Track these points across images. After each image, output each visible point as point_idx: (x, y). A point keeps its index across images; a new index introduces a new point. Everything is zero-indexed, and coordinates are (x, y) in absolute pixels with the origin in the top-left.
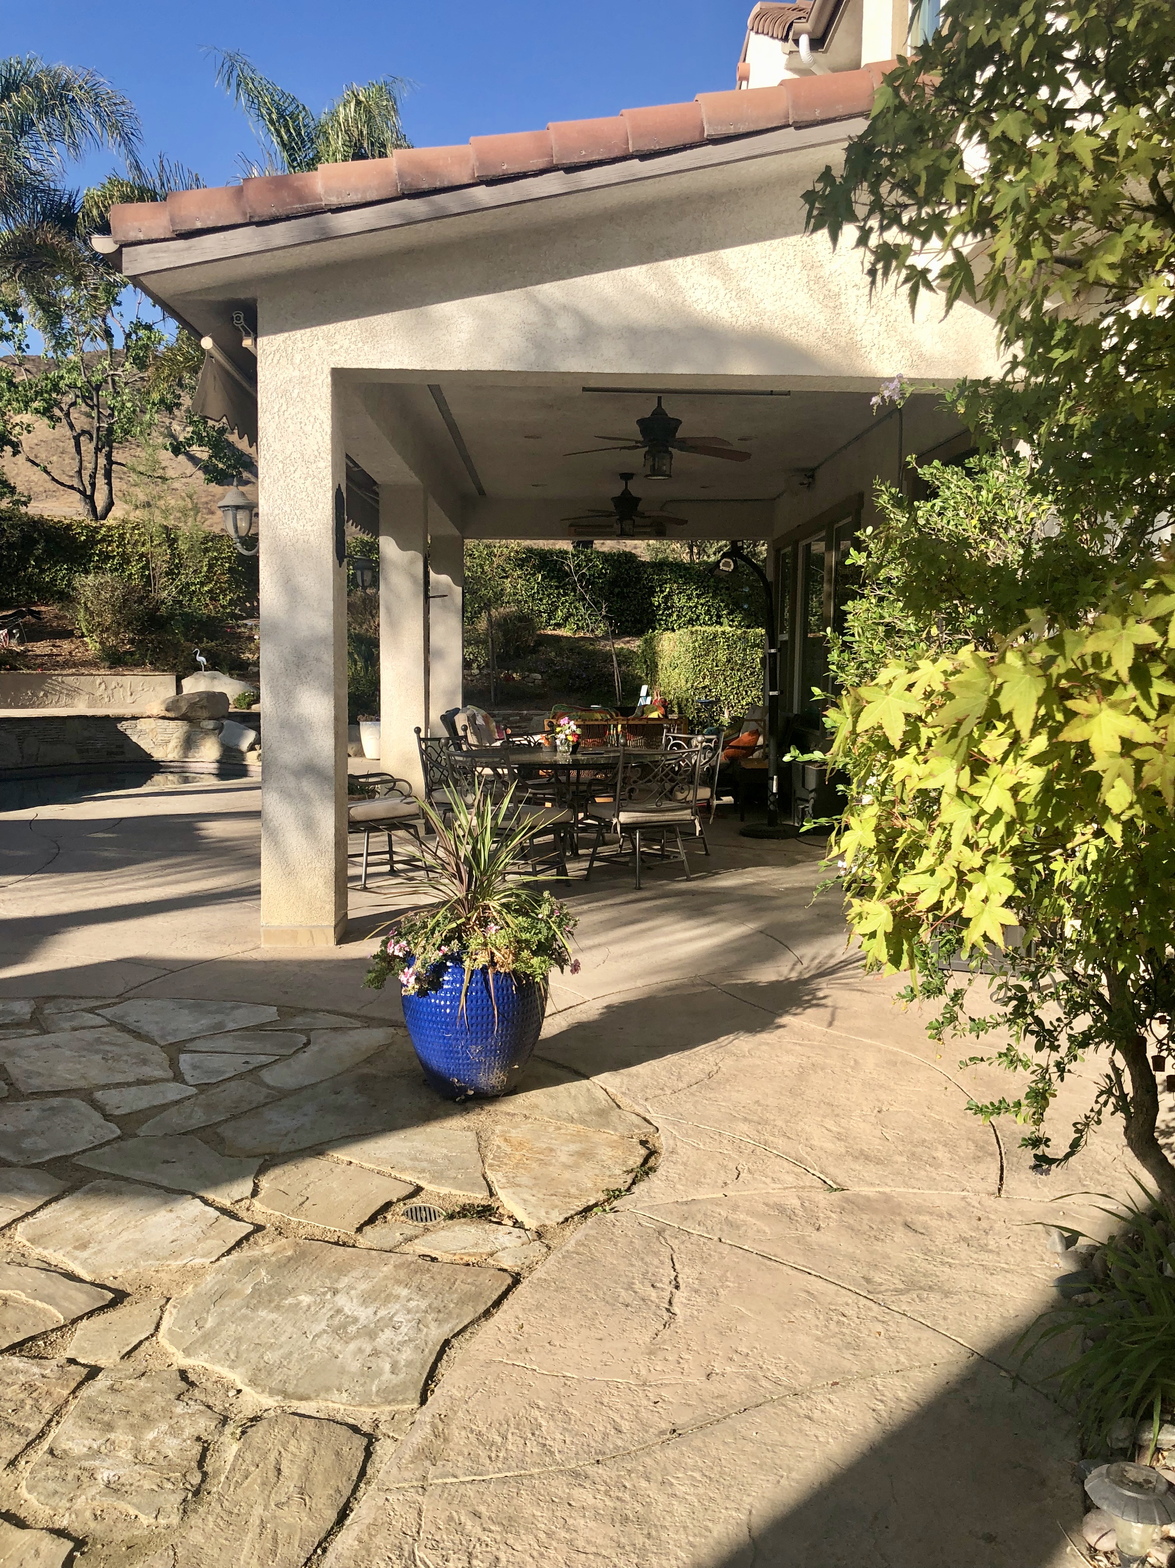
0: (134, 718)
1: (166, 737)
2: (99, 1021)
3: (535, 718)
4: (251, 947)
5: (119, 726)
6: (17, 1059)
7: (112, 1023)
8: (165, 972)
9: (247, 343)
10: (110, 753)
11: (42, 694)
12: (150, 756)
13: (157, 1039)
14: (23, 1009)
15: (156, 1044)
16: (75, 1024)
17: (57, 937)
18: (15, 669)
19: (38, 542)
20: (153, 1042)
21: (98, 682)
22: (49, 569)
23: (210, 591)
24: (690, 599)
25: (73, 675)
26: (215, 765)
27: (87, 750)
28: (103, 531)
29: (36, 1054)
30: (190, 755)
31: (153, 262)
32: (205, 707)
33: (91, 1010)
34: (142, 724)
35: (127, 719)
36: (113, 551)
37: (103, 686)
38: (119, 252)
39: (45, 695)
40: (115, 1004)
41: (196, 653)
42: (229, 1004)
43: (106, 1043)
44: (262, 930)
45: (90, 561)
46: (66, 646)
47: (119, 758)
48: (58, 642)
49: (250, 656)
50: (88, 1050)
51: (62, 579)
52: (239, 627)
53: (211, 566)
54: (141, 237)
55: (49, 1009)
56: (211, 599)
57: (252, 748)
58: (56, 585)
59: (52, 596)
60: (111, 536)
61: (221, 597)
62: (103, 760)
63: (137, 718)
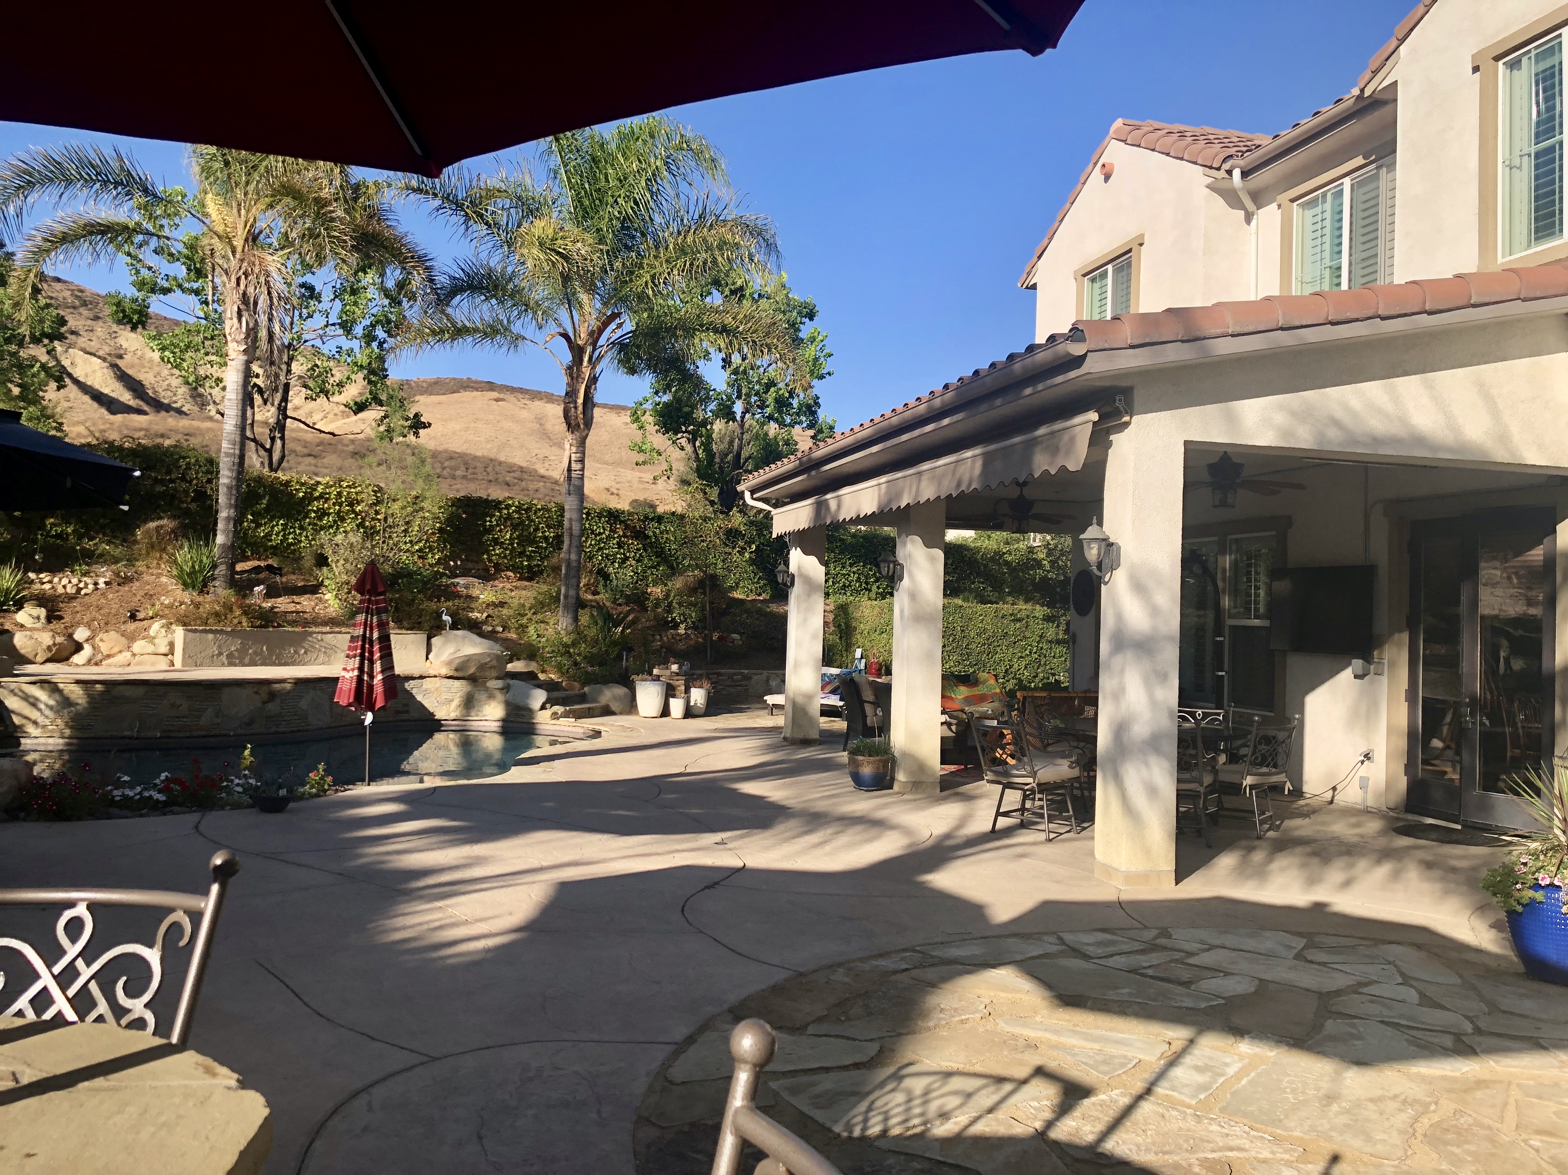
0: (422, 677)
1: (449, 696)
3: (755, 677)
5: (406, 685)
10: (398, 712)
11: (303, 651)
12: (432, 715)
18: (279, 626)
22: (265, 524)
23: (420, 550)
24: (843, 567)
25: (331, 633)
26: (499, 724)
28: (320, 489)
30: (473, 714)
34: (427, 683)
35: (413, 678)
36: (329, 508)
38: (1085, 355)
39: (305, 653)
45: (307, 516)
46: (306, 603)
47: (404, 716)
48: (296, 599)
49: (479, 615)
51: (277, 534)
52: (456, 585)
53: (421, 526)
54: (1107, 346)
56: (420, 557)
57: (543, 708)
58: (271, 540)
59: (266, 550)
60: (329, 493)
61: (430, 556)
62: (391, 719)
63: (424, 678)
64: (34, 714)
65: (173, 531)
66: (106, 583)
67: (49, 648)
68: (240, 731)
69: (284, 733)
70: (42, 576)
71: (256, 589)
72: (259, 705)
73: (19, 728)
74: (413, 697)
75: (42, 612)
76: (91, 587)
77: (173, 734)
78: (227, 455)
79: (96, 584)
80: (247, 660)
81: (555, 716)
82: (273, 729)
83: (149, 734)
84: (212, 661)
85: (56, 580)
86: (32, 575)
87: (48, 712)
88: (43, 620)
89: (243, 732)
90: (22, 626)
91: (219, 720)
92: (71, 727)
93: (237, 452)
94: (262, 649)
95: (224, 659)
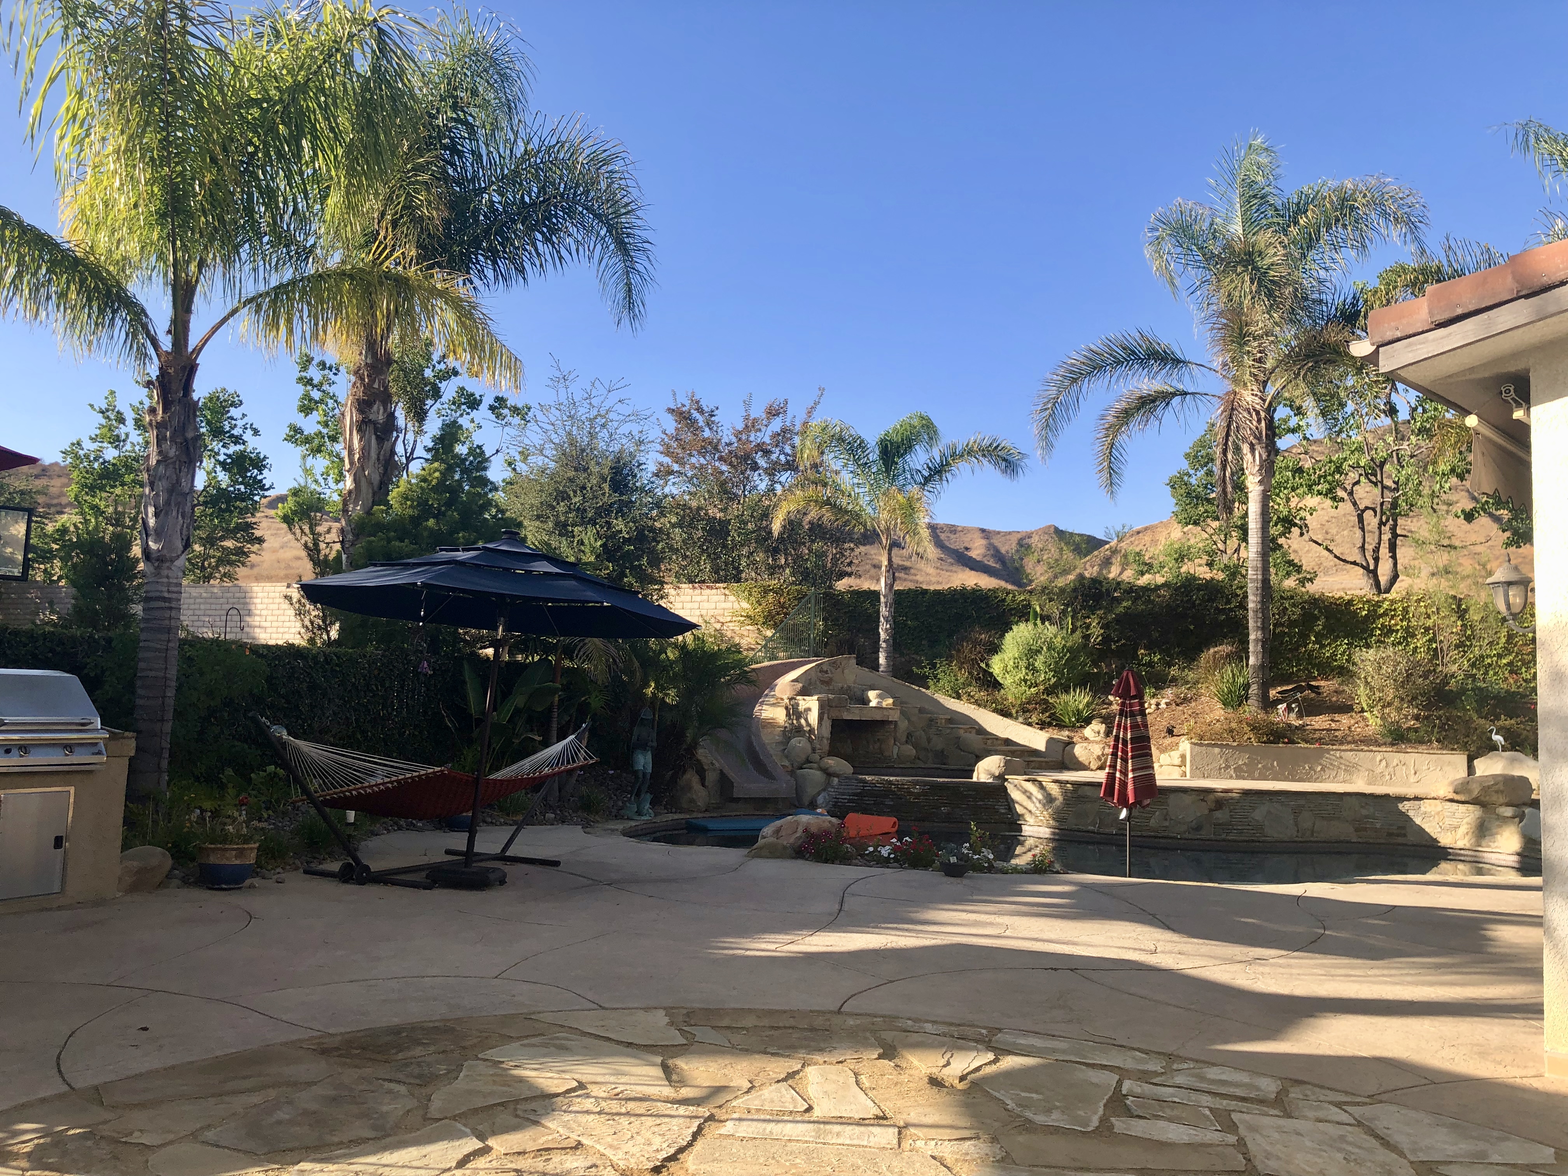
0: (1417, 799)
1: (1455, 822)
2: (1344, 1117)
4: (1533, 1074)
5: (1400, 806)
6: (1258, 1137)
7: (1359, 1124)
8: (1427, 1082)
9: (1518, 414)
10: (1390, 835)
11: (1319, 768)
12: (1436, 841)
13: (1406, 1152)
14: (1269, 1086)
15: (1405, 1157)
16: (1321, 1114)
17: (1312, 1020)
18: (1293, 742)
19: (1318, 619)
20: (1402, 1154)
21: (1378, 758)
22: (1329, 644)
23: (1509, 664)
25: (1351, 750)
26: (1516, 858)
27: (1365, 829)
28: (1386, 605)
29: (1276, 1136)
30: (1484, 843)
31: (1410, 355)
32: (1502, 792)
33: (1339, 1105)
34: (1426, 806)
35: (1409, 799)
36: (1396, 625)
37: (1384, 763)
38: (1376, 352)
39: (1323, 770)
40: (1365, 1104)
41: (1491, 731)
42: (1495, 1134)
43: (1350, 1143)
44: (1545, 1055)
45: (1372, 635)
46: (1345, 720)
47: (1400, 840)
48: (1337, 717)
50: (1331, 1146)
51: (1343, 654)
53: (1510, 637)
54: (1399, 334)
55: (1295, 1093)
56: (1511, 672)
58: (1336, 660)
59: (1332, 671)
60: (1395, 610)
61: (1524, 670)
62: (1382, 841)
63: (1421, 799)
64: (1031, 806)
65: (1228, 655)
66: (1167, 704)
67: (1099, 758)
68: (1187, 835)
69: (1235, 841)
71: (1280, 707)
72: (1206, 812)
73: (1020, 816)
74: (1409, 819)
75: (1102, 728)
76: (1153, 707)
78: (1253, 581)
79: (1158, 704)
80: (1256, 774)
82: (1224, 836)
83: (1107, 831)
84: (1220, 773)
86: (1112, 697)
87: (1038, 805)
88: (1102, 735)
89: (1190, 836)
90: (1086, 739)
91: (1167, 824)
92: (1054, 819)
93: (1260, 577)
94: (1272, 765)
95: (1232, 772)
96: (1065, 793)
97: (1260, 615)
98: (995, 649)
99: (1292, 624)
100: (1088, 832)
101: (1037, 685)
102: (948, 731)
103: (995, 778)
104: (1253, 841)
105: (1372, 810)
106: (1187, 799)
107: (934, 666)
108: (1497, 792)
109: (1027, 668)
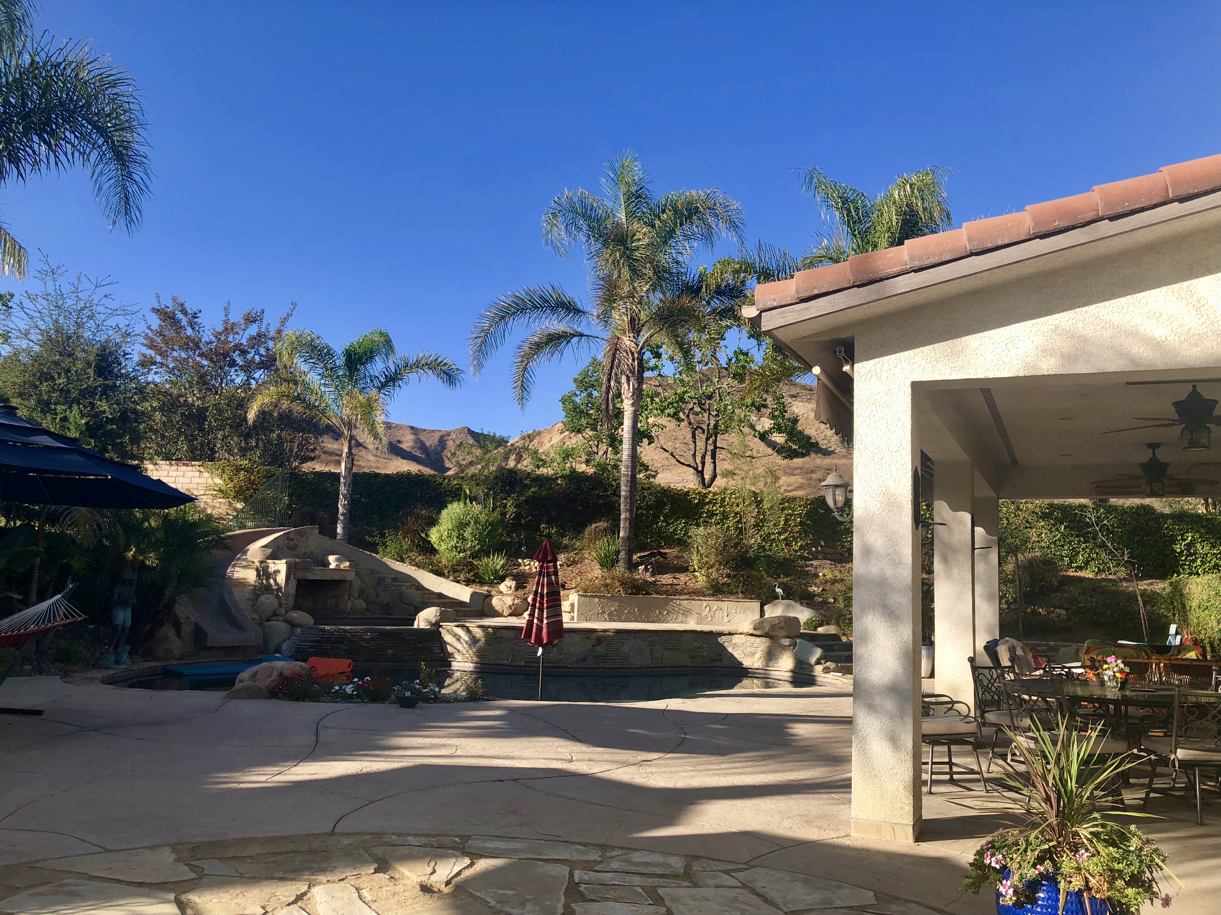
0: (730, 634)
1: (753, 650)
2: (735, 883)
3: (1062, 649)
4: (843, 834)
5: (719, 639)
6: (679, 906)
7: (744, 886)
8: (779, 847)
9: (846, 368)
10: (712, 660)
11: (665, 613)
12: (741, 664)
13: (780, 905)
14: (677, 863)
15: (781, 909)
16: (717, 881)
17: (693, 807)
18: (649, 594)
19: (666, 504)
20: (777, 907)
21: (704, 605)
23: (785, 539)
25: (687, 599)
26: (790, 674)
27: (696, 657)
28: (710, 496)
29: (692, 903)
30: (771, 664)
31: (783, 320)
32: (783, 628)
33: (727, 872)
34: (736, 639)
35: (725, 635)
36: (716, 510)
37: (708, 609)
38: (759, 316)
39: (668, 614)
40: (744, 870)
42: (834, 883)
43: (743, 903)
44: (852, 820)
45: (701, 517)
46: (683, 578)
47: (718, 664)
48: (677, 575)
49: (816, 589)
50: (730, 907)
51: (681, 530)
52: (807, 566)
53: (786, 521)
54: (775, 304)
55: (696, 867)
56: (786, 545)
57: (818, 662)
58: (676, 535)
59: (674, 542)
60: (716, 499)
61: (794, 543)
62: (708, 665)
63: (733, 634)
64: (459, 646)
65: (605, 529)
66: (561, 565)
67: (510, 607)
68: (575, 665)
69: (609, 668)
70: (525, 561)
71: (640, 568)
72: (590, 646)
73: (451, 655)
74: (725, 649)
75: (513, 584)
77: (531, 664)
78: (625, 475)
80: (623, 618)
81: (827, 670)
82: (602, 665)
83: (517, 663)
84: (598, 617)
85: (532, 563)
86: (520, 561)
87: (465, 645)
88: (513, 589)
89: (578, 666)
90: (501, 592)
91: (561, 657)
92: (477, 656)
93: (630, 473)
94: (634, 610)
95: (606, 616)
96: (487, 636)
97: (629, 501)
98: (433, 522)
99: (648, 507)
100: (502, 665)
101: (465, 551)
102: (394, 588)
103: (432, 625)
104: (622, 668)
105: (701, 643)
106: (577, 637)
107: (383, 535)
108: (780, 628)
109: (457, 538)
